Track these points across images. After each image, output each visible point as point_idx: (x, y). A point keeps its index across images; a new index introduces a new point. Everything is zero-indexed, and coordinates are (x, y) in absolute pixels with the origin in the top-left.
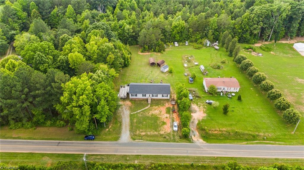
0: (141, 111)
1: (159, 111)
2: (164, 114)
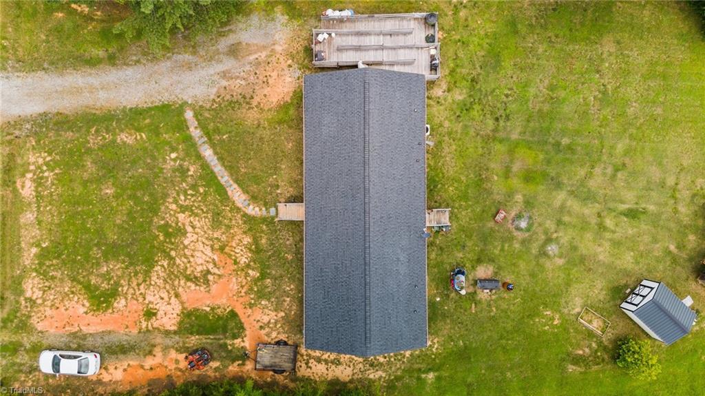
0: (205, 166)
1: (208, 272)
2: (177, 296)
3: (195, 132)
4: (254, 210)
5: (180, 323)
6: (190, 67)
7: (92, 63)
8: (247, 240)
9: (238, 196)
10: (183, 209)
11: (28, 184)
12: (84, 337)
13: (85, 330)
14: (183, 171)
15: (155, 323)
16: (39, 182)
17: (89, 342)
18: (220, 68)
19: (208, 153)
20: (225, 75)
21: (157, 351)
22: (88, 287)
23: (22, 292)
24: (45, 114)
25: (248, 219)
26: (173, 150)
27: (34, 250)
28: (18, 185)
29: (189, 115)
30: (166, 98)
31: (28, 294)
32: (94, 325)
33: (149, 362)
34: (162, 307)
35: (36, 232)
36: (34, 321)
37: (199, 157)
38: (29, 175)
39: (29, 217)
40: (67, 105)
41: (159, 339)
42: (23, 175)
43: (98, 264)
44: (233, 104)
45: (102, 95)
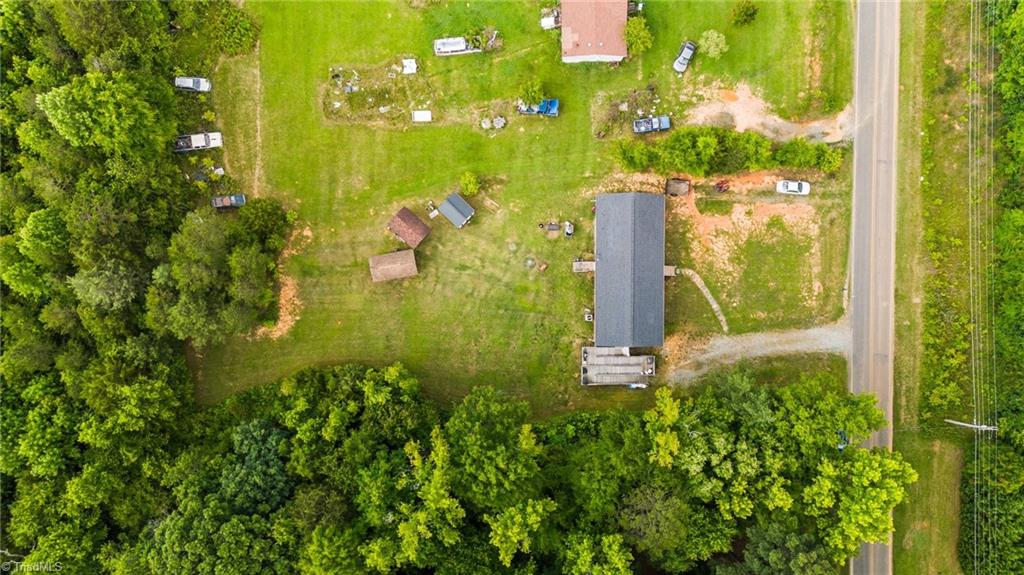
0: (717, 298)
1: (716, 237)
2: (733, 223)
3: (722, 318)
4: (689, 272)
5: (732, 208)
6: (725, 356)
7: (780, 358)
8: (693, 255)
9: (698, 281)
10: (730, 273)
11: (816, 289)
12: (786, 201)
13: (785, 205)
14: (729, 295)
15: (747, 208)
16: (810, 290)
17: (783, 199)
18: (707, 356)
19: (715, 306)
20: (704, 352)
21: (745, 192)
22: (784, 230)
23: (820, 227)
24: (807, 328)
25: (692, 267)
26: (735, 308)
27: (813, 251)
28: (822, 288)
29: (726, 328)
30: (738, 338)
31: (816, 226)
32: (780, 208)
33: (750, 186)
34: (743, 217)
35: (812, 262)
36: (814, 211)
37: (720, 303)
38: (816, 294)
39: (816, 270)
40: (794, 334)
41: (744, 199)
42: (819, 294)
43: (778, 242)
44: (700, 335)
45: (775, 340)
